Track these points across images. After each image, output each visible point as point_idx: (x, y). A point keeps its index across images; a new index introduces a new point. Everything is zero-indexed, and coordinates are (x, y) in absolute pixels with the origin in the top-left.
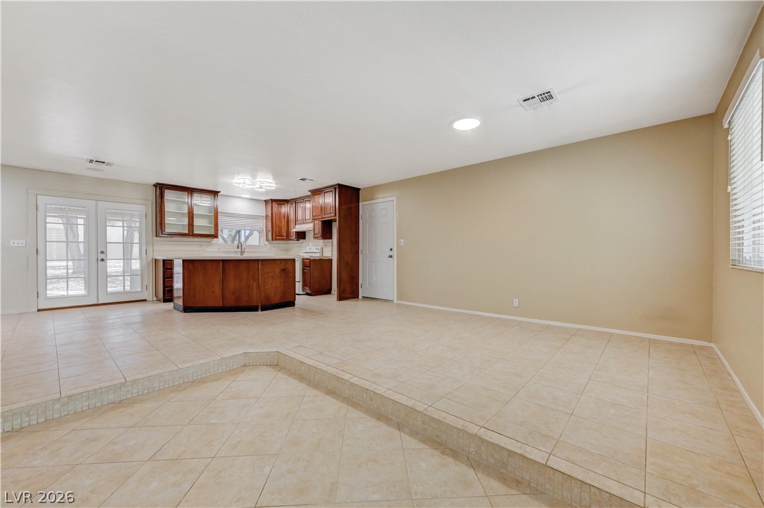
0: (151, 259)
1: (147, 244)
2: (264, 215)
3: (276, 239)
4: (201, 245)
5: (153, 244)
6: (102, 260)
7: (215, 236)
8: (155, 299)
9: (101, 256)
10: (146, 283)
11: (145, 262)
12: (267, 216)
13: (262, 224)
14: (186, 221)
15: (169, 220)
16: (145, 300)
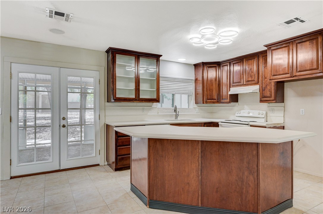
0: (102, 124)
1: (100, 109)
2: (194, 78)
3: (206, 102)
4: (143, 109)
5: (105, 110)
6: (64, 126)
7: (157, 100)
8: (106, 163)
9: (63, 122)
10: (99, 148)
11: (98, 128)
12: (196, 80)
13: (191, 87)
14: (132, 86)
15: (119, 85)
16: (98, 165)
